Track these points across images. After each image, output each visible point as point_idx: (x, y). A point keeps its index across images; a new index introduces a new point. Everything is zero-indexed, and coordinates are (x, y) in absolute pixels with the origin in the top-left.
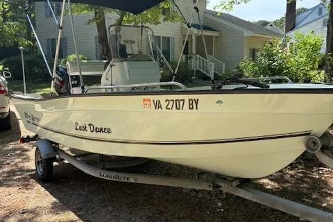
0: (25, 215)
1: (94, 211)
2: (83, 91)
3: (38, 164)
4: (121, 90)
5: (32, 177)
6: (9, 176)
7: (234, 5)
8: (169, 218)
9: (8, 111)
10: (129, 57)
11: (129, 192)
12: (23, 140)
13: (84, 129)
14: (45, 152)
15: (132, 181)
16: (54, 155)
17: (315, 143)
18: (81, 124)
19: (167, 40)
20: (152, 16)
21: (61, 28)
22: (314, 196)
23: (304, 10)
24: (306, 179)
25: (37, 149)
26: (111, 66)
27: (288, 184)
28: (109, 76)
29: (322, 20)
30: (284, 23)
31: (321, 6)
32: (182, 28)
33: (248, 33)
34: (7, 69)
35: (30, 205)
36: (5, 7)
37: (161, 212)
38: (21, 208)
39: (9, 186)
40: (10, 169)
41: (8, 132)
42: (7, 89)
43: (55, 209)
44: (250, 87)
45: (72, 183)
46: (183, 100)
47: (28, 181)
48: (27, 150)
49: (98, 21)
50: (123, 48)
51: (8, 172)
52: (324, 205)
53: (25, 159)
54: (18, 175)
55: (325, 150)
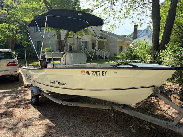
0: (26, 121)
1: (58, 118)
2: (54, 67)
3: (33, 97)
4: (70, 67)
5: (30, 103)
6: (19, 103)
7: (114, 29)
8: (91, 121)
9: (18, 73)
10: (73, 51)
11: (73, 110)
12: (25, 87)
13: (54, 83)
14: (36, 92)
15: (75, 105)
16: (40, 94)
17: (157, 90)
18: (53, 81)
19: (86, 43)
20: (80, 32)
21: (44, 39)
22: (152, 110)
23: (141, 31)
24: (147, 102)
25: (32, 91)
26: (65, 55)
27: (141, 105)
28: (64, 59)
29: (148, 35)
30: (133, 36)
31: (147, 29)
32: (92, 37)
33: (118, 40)
34: (17, 54)
35: (29, 117)
36: (17, 27)
37: (88, 119)
38: (25, 118)
39: (19, 107)
40: (19, 99)
41: (18, 82)
42: (18, 63)
43: (40, 118)
44: (129, 66)
45: (47, 105)
46: (100, 72)
47: (27, 105)
48: (27, 90)
49: (58, 35)
50: (70, 47)
51: (19, 101)
52: (156, 114)
53: (26, 94)
54: (23, 102)
55: (162, 94)
